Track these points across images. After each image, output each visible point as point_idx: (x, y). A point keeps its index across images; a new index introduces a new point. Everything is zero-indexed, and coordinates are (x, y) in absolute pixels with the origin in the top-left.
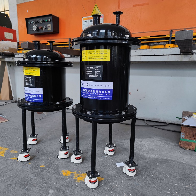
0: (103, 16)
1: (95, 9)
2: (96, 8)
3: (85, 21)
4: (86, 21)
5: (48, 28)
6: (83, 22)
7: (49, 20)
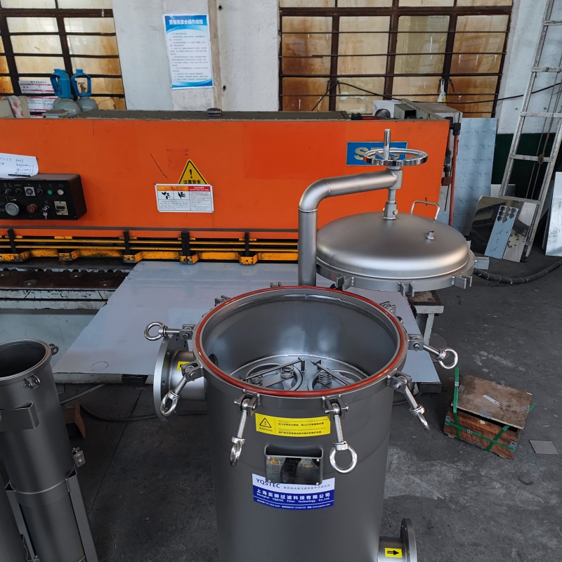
0: (211, 187)
1: (188, 171)
2: (190, 167)
3: (164, 194)
4: (167, 192)
5: (58, 211)
6: (159, 195)
7: (61, 192)
